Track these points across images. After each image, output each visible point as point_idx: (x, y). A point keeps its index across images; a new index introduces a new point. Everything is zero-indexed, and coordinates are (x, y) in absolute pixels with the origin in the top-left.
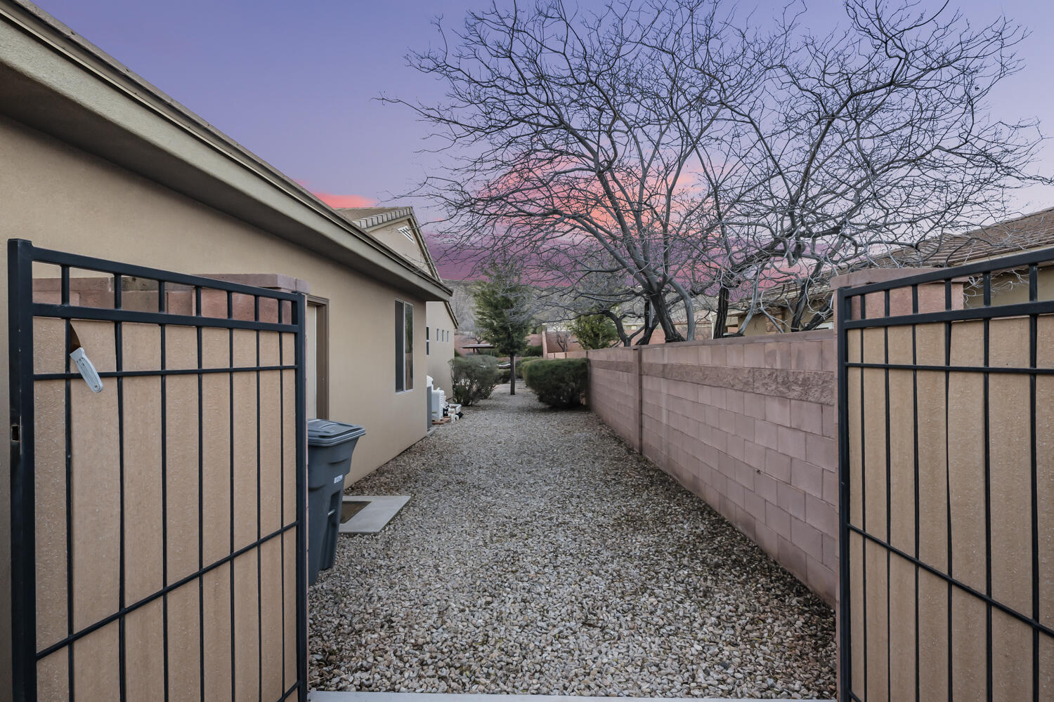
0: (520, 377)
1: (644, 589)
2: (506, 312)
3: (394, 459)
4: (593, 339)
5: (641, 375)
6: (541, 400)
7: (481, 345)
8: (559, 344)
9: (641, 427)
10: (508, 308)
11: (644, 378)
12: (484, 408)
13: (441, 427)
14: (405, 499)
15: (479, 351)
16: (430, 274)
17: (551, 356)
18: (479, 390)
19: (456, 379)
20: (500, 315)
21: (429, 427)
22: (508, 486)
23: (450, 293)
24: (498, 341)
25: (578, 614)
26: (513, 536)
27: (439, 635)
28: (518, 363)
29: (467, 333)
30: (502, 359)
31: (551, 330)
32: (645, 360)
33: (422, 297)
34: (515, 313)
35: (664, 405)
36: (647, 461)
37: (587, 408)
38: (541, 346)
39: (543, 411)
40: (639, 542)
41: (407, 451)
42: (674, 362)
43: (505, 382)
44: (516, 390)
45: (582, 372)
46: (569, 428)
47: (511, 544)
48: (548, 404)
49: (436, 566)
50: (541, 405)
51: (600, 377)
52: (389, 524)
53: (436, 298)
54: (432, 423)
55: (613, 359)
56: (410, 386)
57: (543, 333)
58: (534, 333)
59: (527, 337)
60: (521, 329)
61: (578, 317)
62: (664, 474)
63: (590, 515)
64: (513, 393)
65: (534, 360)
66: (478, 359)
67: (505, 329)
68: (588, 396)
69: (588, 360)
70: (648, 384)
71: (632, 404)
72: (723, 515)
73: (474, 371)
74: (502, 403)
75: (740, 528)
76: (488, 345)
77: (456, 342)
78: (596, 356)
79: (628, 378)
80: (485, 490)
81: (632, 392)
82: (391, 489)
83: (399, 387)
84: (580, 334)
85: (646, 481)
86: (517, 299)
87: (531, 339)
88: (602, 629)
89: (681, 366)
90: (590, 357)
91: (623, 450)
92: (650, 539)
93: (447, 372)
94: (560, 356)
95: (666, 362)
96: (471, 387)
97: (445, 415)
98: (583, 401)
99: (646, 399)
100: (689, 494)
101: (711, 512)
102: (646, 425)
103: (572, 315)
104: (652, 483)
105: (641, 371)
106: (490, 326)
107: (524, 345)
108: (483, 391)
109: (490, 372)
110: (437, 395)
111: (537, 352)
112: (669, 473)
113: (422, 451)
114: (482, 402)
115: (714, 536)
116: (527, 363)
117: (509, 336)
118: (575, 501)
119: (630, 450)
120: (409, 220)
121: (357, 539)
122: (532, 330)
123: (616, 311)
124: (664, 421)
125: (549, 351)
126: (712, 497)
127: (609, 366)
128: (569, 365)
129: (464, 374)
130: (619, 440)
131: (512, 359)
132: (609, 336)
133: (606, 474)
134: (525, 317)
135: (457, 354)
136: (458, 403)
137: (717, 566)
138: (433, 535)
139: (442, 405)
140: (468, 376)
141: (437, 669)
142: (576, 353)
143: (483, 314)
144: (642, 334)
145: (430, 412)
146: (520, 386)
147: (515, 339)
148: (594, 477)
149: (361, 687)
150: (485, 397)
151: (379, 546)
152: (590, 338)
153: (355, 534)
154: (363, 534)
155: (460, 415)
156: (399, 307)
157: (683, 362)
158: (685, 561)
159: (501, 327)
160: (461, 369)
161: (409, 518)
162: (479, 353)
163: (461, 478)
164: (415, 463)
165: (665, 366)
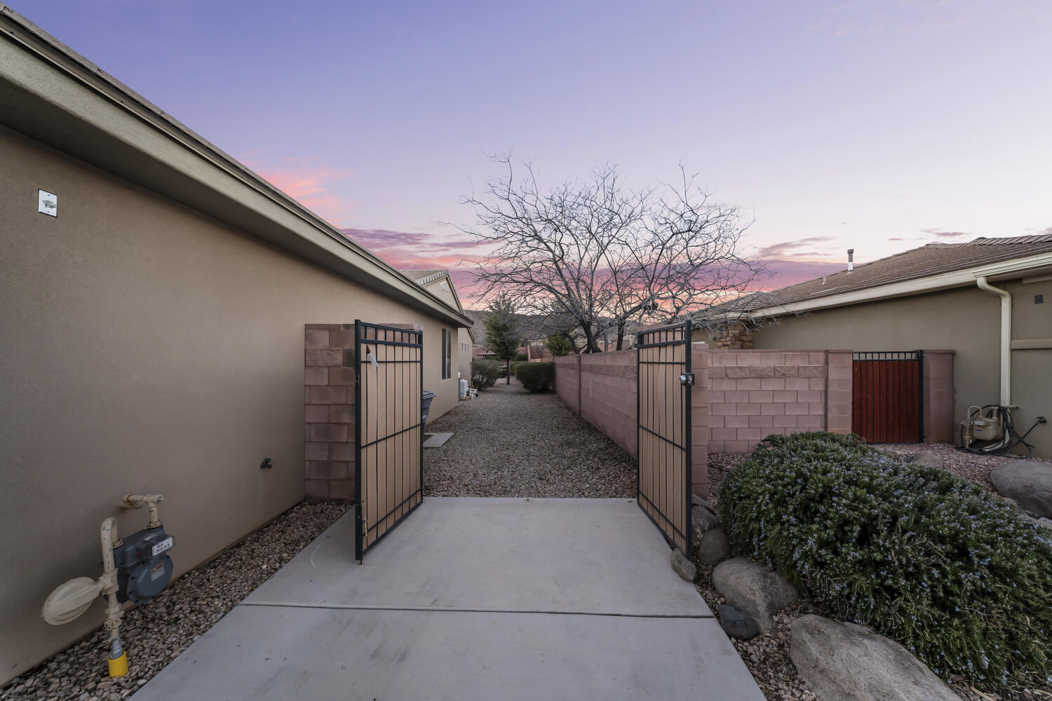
0: (513, 374)
1: (569, 468)
2: (505, 334)
3: (441, 417)
4: (559, 350)
5: (580, 371)
6: (525, 387)
7: (488, 353)
8: (538, 353)
9: (580, 400)
10: (505, 331)
11: (582, 372)
12: (491, 392)
13: (466, 402)
14: (451, 434)
15: (487, 357)
16: (458, 310)
17: (533, 361)
18: (487, 381)
19: (473, 375)
20: (500, 335)
21: (459, 401)
22: (506, 429)
23: (472, 323)
24: (499, 351)
25: (537, 476)
26: (507, 449)
27: (475, 482)
28: (512, 366)
29: (479, 346)
30: (502, 362)
31: (533, 344)
32: (582, 363)
33: (455, 325)
34: (510, 334)
35: (590, 387)
36: (582, 418)
37: (553, 392)
38: (527, 354)
39: (527, 393)
40: (569, 452)
41: (448, 413)
42: (595, 363)
43: (503, 377)
44: (510, 382)
45: (550, 370)
46: (540, 403)
47: (507, 452)
48: (529, 389)
49: (470, 460)
50: (525, 390)
51: (560, 372)
52: (444, 444)
53: (463, 326)
54: (461, 400)
55: (567, 363)
56: (449, 377)
57: (528, 346)
58: (523, 346)
59: (517, 349)
60: (514, 344)
61: (549, 337)
62: (590, 424)
63: (547, 441)
64: (508, 383)
65: (522, 363)
66: (487, 362)
67: (503, 343)
68: (554, 385)
69: (554, 363)
70: (585, 376)
71: (576, 388)
72: (614, 440)
73: (485, 369)
74: (502, 389)
75: (620, 445)
76: (493, 353)
77: (473, 351)
78: (559, 360)
79: (573, 373)
80: (493, 432)
81: (576, 381)
82: (442, 430)
83: (444, 377)
84: (550, 347)
85: (580, 428)
86: (511, 326)
87: (520, 350)
88: (547, 481)
89: (598, 366)
90: (555, 361)
91: (570, 413)
92: (576, 450)
93: (468, 370)
94: (538, 361)
95: (591, 363)
96: (482, 379)
97: (468, 395)
98: (551, 388)
99: (583, 384)
100: (600, 433)
101: (609, 439)
102: (583, 399)
103: (545, 336)
104: (582, 429)
105: (580, 369)
106: (495, 342)
107: (516, 354)
108: (490, 381)
109: (495, 370)
110: (464, 383)
111: (525, 358)
112: (592, 423)
113: (456, 413)
114: (489, 389)
115: (607, 449)
116: (517, 365)
117: (506, 347)
118: (540, 435)
119: (574, 414)
120: (447, 278)
121: (429, 450)
122: (521, 344)
123: (572, 334)
124: (591, 396)
125: (532, 358)
126: (610, 433)
127: (565, 366)
128: (542, 366)
129: (478, 372)
130: (569, 409)
131: (508, 362)
132: (568, 349)
133: (559, 424)
134: (516, 337)
135: (473, 360)
136: (475, 388)
137: (605, 460)
138: (468, 449)
139: (466, 389)
140: (481, 373)
141: (475, 491)
142: (548, 359)
143: (490, 334)
144: (586, 348)
145: (460, 393)
146: (513, 380)
147: (510, 350)
148: (552, 425)
149: (443, 496)
150: (491, 385)
151: (441, 452)
152: (557, 350)
153: (428, 448)
154: (432, 448)
155: (477, 395)
156: (444, 331)
157: (599, 363)
158: (590, 458)
159: (502, 342)
160: (476, 368)
161: (453, 442)
162: (487, 358)
163: (479, 426)
164: (453, 419)
165: (591, 365)
